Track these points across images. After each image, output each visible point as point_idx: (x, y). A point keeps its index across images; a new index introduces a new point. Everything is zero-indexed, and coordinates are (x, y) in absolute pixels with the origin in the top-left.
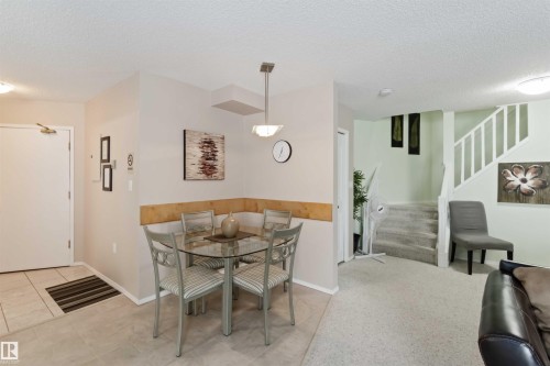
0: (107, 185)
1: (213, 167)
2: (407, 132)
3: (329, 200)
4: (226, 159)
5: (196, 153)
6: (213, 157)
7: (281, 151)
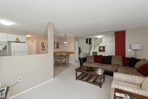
0: (43, 49)
1: (58, 47)
2: (89, 41)
3: (74, 51)
4: (60, 46)
5: (56, 45)
6: (58, 46)
7: (68, 45)
